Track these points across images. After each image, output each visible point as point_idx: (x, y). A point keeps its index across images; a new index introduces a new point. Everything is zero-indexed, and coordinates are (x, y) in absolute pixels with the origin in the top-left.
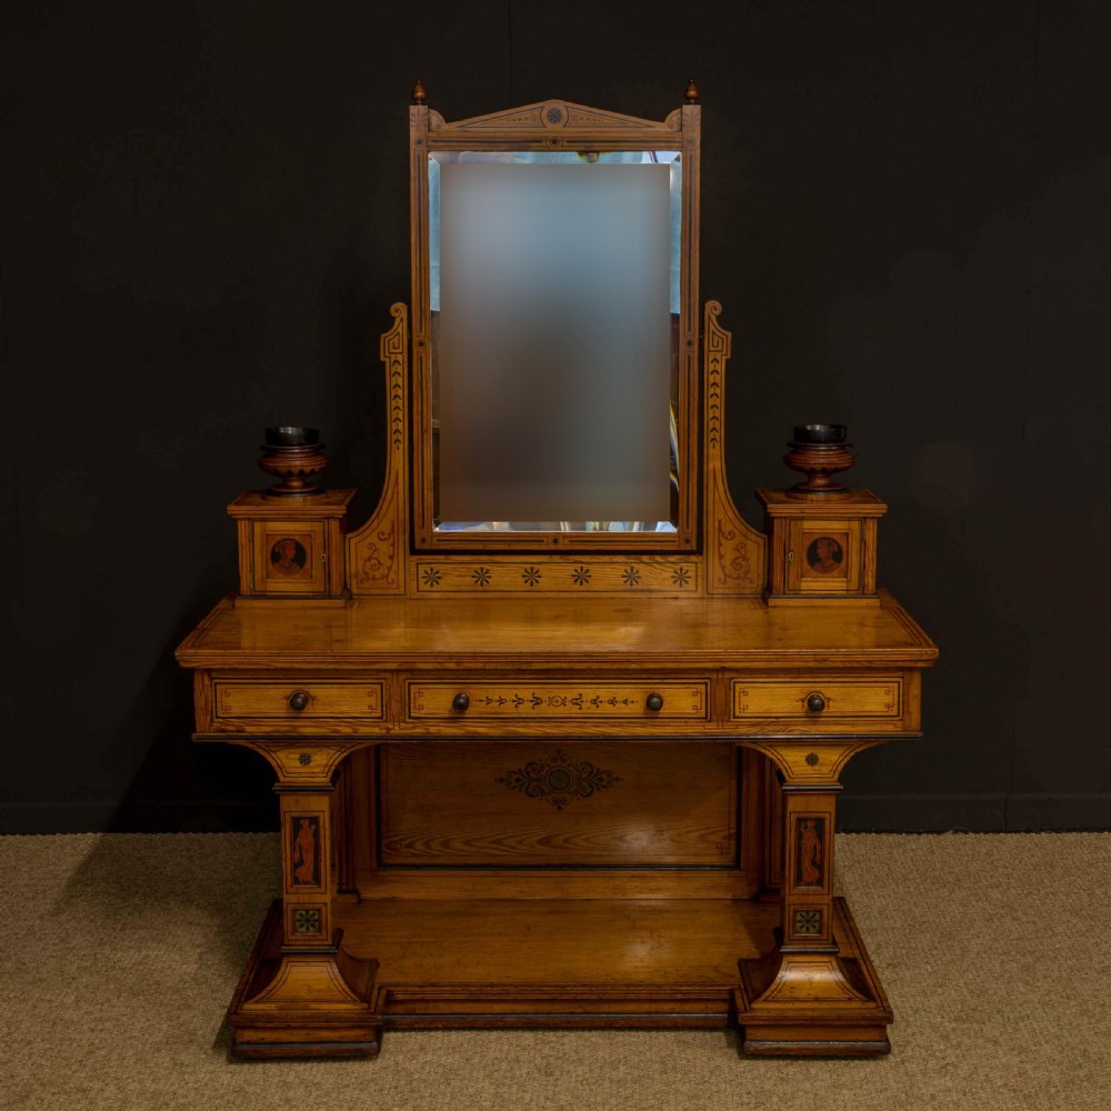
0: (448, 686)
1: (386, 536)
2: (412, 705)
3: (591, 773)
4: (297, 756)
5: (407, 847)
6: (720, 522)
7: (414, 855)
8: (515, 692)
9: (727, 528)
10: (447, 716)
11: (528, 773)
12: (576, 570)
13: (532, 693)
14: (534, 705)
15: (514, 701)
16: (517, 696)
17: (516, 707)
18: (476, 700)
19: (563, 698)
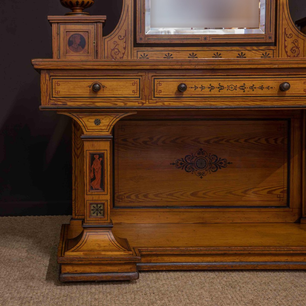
0: (175, 80)
1: (122, 37)
2: (156, 90)
3: (217, 160)
4: (93, 120)
5: (127, 197)
6: (285, 29)
7: (131, 202)
8: (210, 82)
9: (289, 32)
10: (173, 96)
11: (186, 160)
12: (214, 54)
13: (219, 83)
14: (220, 90)
15: (209, 88)
16: (210, 85)
17: (210, 91)
18: (189, 88)
19: (235, 86)
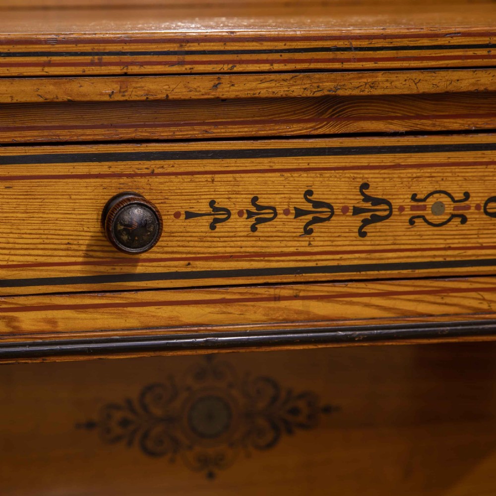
0: (82, 168)
8: (304, 180)
10: (75, 271)
13: (360, 182)
14: (366, 222)
15: (299, 213)
16: (309, 193)
17: (308, 231)
18: (177, 215)
19: (459, 196)
